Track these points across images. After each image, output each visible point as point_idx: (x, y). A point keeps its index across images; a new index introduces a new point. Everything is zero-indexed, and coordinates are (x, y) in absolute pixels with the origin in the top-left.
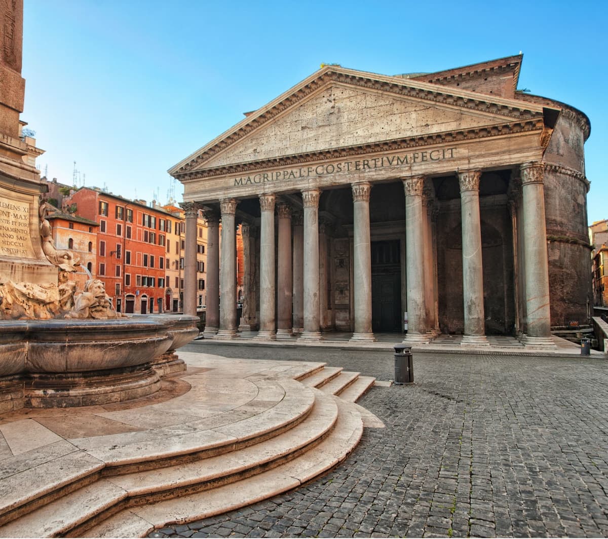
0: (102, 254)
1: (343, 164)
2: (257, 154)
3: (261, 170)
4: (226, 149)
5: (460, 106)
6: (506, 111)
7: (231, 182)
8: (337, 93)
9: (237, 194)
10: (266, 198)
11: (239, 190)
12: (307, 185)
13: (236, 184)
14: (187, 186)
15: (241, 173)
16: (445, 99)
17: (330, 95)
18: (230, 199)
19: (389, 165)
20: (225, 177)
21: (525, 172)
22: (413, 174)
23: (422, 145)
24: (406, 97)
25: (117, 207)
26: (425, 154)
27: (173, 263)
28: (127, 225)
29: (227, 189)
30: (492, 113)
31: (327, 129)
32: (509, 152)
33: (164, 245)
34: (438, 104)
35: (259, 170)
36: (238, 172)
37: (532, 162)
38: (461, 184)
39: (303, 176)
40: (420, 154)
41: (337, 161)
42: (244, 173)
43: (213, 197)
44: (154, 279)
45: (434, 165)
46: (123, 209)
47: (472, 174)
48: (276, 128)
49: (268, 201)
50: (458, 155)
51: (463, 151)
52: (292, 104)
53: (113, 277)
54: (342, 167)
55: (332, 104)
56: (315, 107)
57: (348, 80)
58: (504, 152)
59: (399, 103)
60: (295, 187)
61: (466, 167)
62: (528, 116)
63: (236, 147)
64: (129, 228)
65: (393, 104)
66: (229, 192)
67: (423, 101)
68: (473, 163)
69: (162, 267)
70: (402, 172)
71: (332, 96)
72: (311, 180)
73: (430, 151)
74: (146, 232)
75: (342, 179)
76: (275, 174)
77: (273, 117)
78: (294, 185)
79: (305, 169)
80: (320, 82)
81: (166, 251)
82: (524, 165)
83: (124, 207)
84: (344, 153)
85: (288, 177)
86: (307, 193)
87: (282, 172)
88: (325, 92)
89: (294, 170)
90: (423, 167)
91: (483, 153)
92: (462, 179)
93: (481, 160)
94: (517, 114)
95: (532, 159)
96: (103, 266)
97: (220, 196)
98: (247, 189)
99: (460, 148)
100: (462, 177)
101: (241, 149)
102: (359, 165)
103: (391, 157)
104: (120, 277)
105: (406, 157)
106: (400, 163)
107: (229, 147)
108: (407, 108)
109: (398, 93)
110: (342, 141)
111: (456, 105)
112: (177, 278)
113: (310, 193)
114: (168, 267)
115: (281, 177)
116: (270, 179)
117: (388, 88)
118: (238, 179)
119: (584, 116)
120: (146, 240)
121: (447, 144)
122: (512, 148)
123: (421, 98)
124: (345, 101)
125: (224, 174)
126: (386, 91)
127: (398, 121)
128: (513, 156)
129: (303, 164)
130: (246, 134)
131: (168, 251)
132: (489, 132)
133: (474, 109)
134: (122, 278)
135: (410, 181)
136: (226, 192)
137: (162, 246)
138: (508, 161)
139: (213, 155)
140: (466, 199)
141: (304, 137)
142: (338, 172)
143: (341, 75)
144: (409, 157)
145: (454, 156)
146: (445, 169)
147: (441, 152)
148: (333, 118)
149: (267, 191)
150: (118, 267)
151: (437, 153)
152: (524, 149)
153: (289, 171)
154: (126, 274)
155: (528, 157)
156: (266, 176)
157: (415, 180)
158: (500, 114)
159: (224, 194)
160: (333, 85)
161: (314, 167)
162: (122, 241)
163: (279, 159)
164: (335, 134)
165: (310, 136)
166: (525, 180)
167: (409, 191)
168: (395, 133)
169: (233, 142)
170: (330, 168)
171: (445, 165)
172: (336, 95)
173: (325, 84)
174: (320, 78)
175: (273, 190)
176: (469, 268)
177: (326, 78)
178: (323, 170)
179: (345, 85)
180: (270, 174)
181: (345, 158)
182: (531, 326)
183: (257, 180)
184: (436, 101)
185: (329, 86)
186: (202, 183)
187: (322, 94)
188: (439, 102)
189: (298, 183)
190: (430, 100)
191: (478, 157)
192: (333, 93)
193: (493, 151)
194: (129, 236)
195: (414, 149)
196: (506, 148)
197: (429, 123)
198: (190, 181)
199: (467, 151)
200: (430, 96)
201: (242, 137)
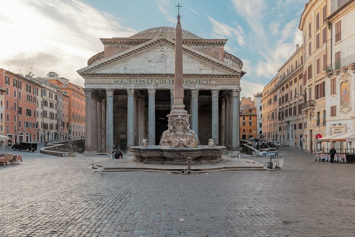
0: (8, 108)
1: (167, 80)
2: (126, 69)
3: (129, 78)
4: (110, 64)
5: (214, 64)
6: (229, 70)
7: (113, 81)
8: (165, 48)
9: (115, 87)
10: (131, 91)
11: (117, 86)
12: (151, 87)
13: (115, 82)
14: (86, 80)
15: (118, 78)
16: (209, 61)
17: (162, 49)
18: (112, 89)
19: (186, 83)
20: (109, 78)
21: (234, 93)
22: (196, 89)
23: (199, 77)
24: (194, 57)
25: (14, 80)
26: (200, 81)
27: (40, 114)
28: (19, 91)
29: (111, 84)
30: (225, 69)
31: (160, 63)
32: (229, 85)
33: (36, 103)
34: (206, 62)
35: (128, 78)
36: (117, 77)
37: (236, 90)
38: (212, 95)
39: (149, 83)
40: (198, 81)
41: (165, 79)
42: (120, 77)
43: (103, 88)
44: (32, 123)
45: (204, 86)
46: (16, 81)
47: (217, 91)
48: (136, 58)
49: (132, 92)
50: (212, 83)
51: (214, 82)
52: (144, 49)
53: (13, 122)
54: (166, 81)
55: (163, 53)
56: (155, 53)
57: (171, 44)
58: (228, 85)
59: (191, 58)
60: (145, 87)
61: (215, 88)
62: (236, 73)
63: (115, 64)
64: (20, 93)
65: (189, 58)
66: (111, 86)
67: (200, 59)
68: (217, 87)
69: (35, 116)
70: (191, 87)
71: (163, 49)
72: (153, 86)
73: (202, 80)
74: (27, 95)
75: (166, 86)
76: (135, 80)
77: (135, 53)
78: (144, 87)
79: (150, 80)
80: (158, 42)
81: (37, 107)
82: (234, 90)
83: (17, 80)
84: (168, 76)
85: (142, 82)
86: (151, 91)
87: (139, 80)
88: (160, 47)
89: (145, 80)
90: (199, 86)
91: (221, 84)
92: (213, 93)
93: (220, 86)
94: (233, 71)
95: (236, 88)
96: (8, 115)
97: (106, 87)
98: (121, 86)
99: (213, 80)
100: (213, 92)
101: (118, 66)
102: (174, 82)
103: (187, 80)
104: (16, 122)
105: (193, 81)
106: (190, 83)
107: (112, 64)
108: (194, 61)
109: (191, 54)
110: (167, 70)
111: (212, 64)
112: (42, 123)
113: (152, 91)
114: (38, 116)
115: (138, 82)
116: (133, 82)
117: (187, 51)
118: (116, 80)
119: (241, 62)
120: (28, 100)
121: (209, 78)
122: (231, 83)
123: (200, 58)
124: (168, 52)
125: (109, 77)
126: (186, 52)
127: (190, 66)
128: (230, 86)
129: (149, 78)
130: (121, 59)
131: (38, 107)
132: (223, 77)
133: (218, 66)
134: (17, 123)
135: (194, 91)
136: (110, 86)
137: (35, 103)
138: (229, 88)
139: (103, 66)
140: (214, 100)
141: (150, 65)
142: (165, 83)
143: (168, 41)
144: (194, 81)
145: (211, 83)
146: (208, 88)
147: (206, 81)
148: (163, 59)
149: (131, 88)
150: (15, 116)
151: (204, 81)
152: (234, 84)
153: (143, 80)
154: (19, 120)
155: (235, 87)
156: (131, 81)
157: (196, 91)
158: (227, 70)
159: (109, 86)
160: (163, 44)
161: (154, 80)
162: (17, 100)
163: (139, 74)
164: (163, 66)
165: (152, 65)
166: (234, 96)
167: (194, 95)
168: (189, 70)
169: (114, 62)
170: (161, 81)
171: (208, 86)
172: (164, 49)
173: (160, 43)
174: (158, 41)
175: (134, 88)
176: (215, 126)
177: (161, 41)
178: (158, 81)
179: (169, 46)
180: (133, 80)
181: (168, 78)
182: (234, 147)
183: (126, 82)
184: (205, 61)
185: (162, 45)
186: (95, 79)
187: (158, 48)
188: (206, 61)
189: (147, 86)
190: (203, 60)
191: (219, 85)
192: (163, 48)
193: (224, 84)
194: (20, 98)
195: (196, 78)
196: (228, 83)
197: (202, 69)
198: (89, 77)
199: (215, 82)
200: (203, 58)
201: (118, 60)
